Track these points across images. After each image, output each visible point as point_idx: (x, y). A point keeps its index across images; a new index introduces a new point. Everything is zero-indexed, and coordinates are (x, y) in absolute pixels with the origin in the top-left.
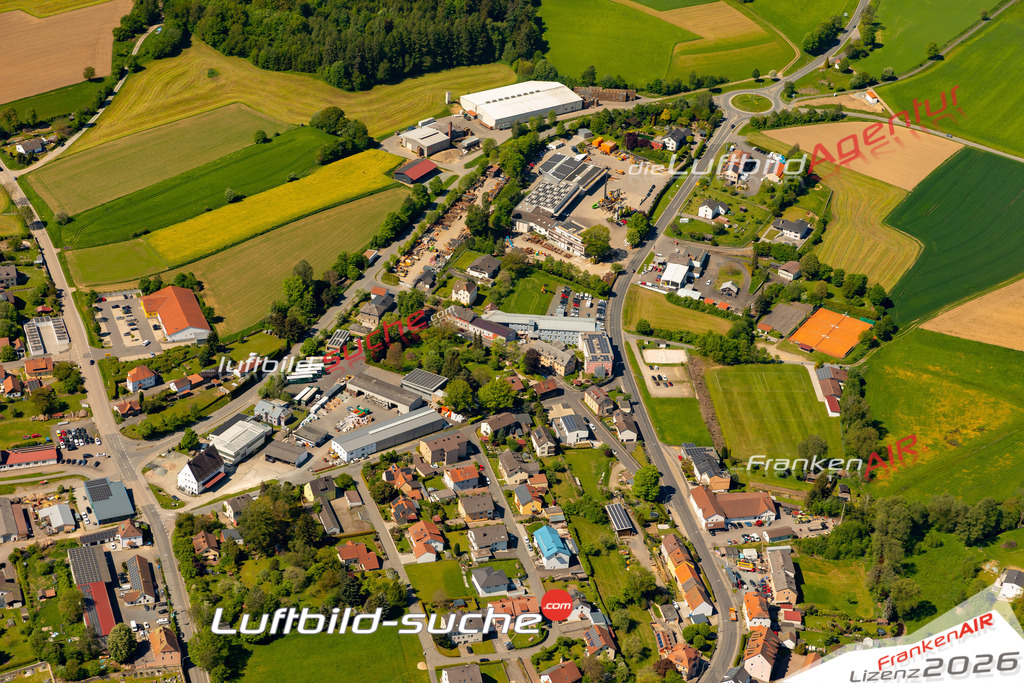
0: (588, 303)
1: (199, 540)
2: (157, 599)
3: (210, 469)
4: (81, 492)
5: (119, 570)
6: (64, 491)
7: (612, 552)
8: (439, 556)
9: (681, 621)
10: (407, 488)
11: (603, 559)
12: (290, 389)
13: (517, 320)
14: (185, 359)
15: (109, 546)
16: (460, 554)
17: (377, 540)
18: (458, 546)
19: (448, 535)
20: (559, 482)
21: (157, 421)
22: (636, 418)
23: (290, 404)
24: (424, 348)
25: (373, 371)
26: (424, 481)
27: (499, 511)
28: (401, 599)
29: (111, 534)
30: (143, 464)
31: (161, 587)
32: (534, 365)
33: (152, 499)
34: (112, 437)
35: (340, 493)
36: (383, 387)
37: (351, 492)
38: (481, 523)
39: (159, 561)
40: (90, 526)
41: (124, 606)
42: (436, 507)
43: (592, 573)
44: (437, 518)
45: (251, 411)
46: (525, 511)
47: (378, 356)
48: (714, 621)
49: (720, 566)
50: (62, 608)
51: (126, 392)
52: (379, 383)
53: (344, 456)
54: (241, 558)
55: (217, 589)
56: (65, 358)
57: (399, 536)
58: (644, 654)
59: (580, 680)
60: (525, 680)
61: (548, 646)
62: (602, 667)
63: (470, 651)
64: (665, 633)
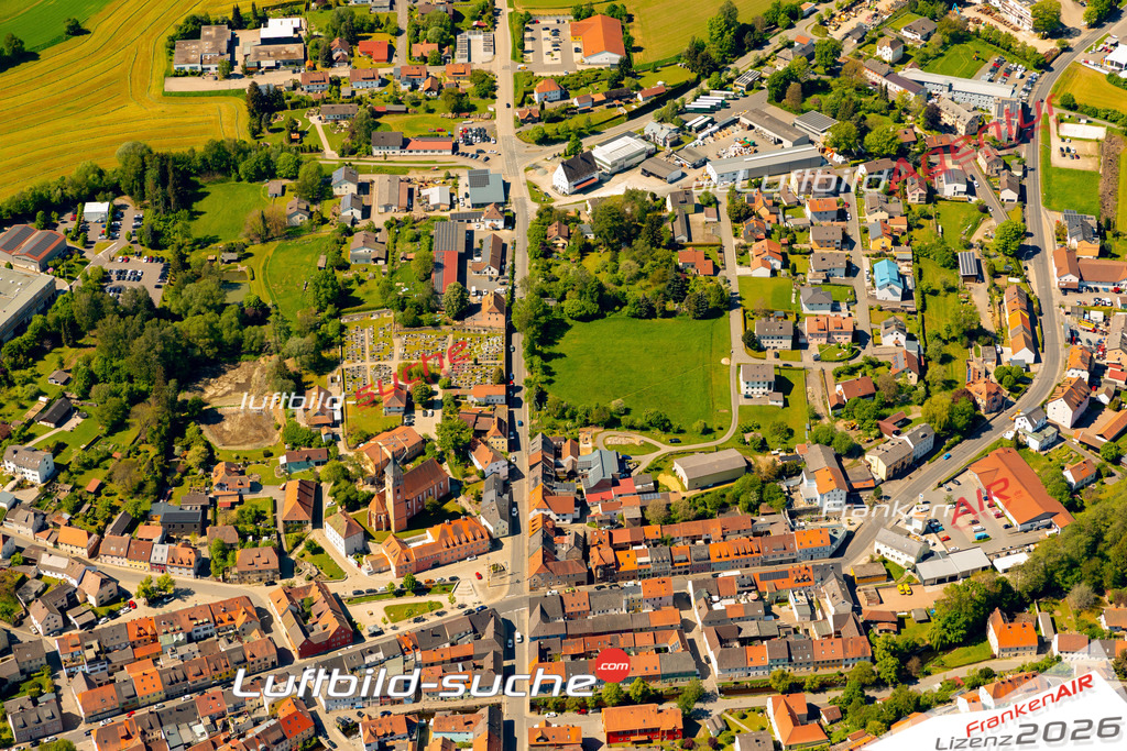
0: (1018, 74)
1: (553, 230)
2: (502, 272)
3: (581, 170)
4: (464, 180)
5: (476, 245)
6: (449, 177)
7: (952, 296)
8: (774, 273)
9: (999, 362)
10: (764, 212)
11: (940, 298)
12: (683, 117)
13: (933, 79)
14: (595, 80)
15: (473, 226)
16: (795, 274)
17: (721, 251)
18: (794, 266)
19: (790, 257)
20: (920, 227)
21: (550, 129)
22: (1025, 182)
23: (682, 128)
24: (830, 96)
25: (774, 111)
26: (785, 209)
27: (847, 242)
28: (722, 301)
29: (479, 215)
30: (527, 165)
31: (509, 264)
32: (933, 120)
33: (525, 193)
34: (506, 139)
35: (699, 209)
36: (773, 123)
37: (712, 209)
38: (826, 251)
39: (514, 243)
40: (463, 207)
41: (471, 274)
42: (787, 231)
43: (924, 308)
44: (785, 240)
45: (642, 131)
46: (875, 246)
47: (778, 97)
48: (1033, 369)
49: (1057, 323)
50: (415, 269)
51: (531, 102)
52: (772, 119)
53: (715, 178)
54: (586, 249)
55: (556, 271)
56: (486, 68)
57: (742, 251)
58: (949, 384)
59: (873, 395)
60: (821, 388)
61: (853, 363)
62: (900, 388)
63: (777, 356)
64: (977, 371)
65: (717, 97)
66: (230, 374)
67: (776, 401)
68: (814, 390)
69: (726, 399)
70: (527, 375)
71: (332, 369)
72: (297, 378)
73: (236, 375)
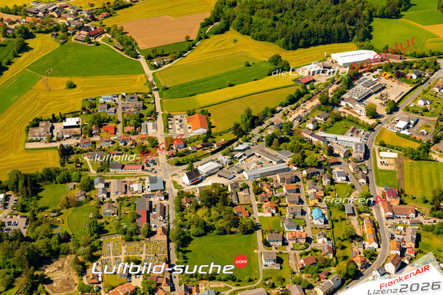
0: (362, 133)
1: (184, 200)
2: (164, 218)
3: (194, 176)
4: (147, 181)
5: (153, 207)
6: (141, 180)
7: (343, 222)
8: (273, 215)
9: (364, 248)
10: (267, 190)
11: (339, 223)
12: (233, 153)
13: (329, 136)
14: (197, 139)
15: (152, 199)
16: (281, 215)
17: (251, 207)
18: (281, 212)
19: (279, 208)
20: (329, 194)
21: (180, 159)
22: (368, 175)
23: (232, 158)
24: (290, 143)
25: (268, 150)
26: (275, 189)
27: (301, 201)
28: (253, 227)
29: (154, 195)
30: (172, 174)
31: (167, 214)
32: (330, 152)
33: (172, 185)
34: (163, 164)
35: (241, 190)
36: (268, 155)
37: (247, 190)
38: (293, 205)
39: (168, 206)
40: (147, 192)
41: (152, 219)
42: (277, 198)
43: (333, 227)
44: (276, 202)
45: (217, 159)
46: (312, 203)
47: (270, 144)
48: (378, 250)
49: (386, 231)
50: (129, 217)
51: (172, 149)
52: (268, 153)
53: (247, 177)
54: (198, 207)
55: (186, 217)
56: (154, 136)
57: (260, 206)
58: (345, 258)
59: (316, 263)
60: (295, 262)
61: (306, 250)
62: (326, 260)
63: (276, 248)
64: (356, 252)
65: (245, 145)
66: (55, 263)
67: (277, 267)
68: (292, 262)
69: (257, 267)
70: (177, 260)
71: (97, 260)
72: (83, 264)
73: (58, 263)
